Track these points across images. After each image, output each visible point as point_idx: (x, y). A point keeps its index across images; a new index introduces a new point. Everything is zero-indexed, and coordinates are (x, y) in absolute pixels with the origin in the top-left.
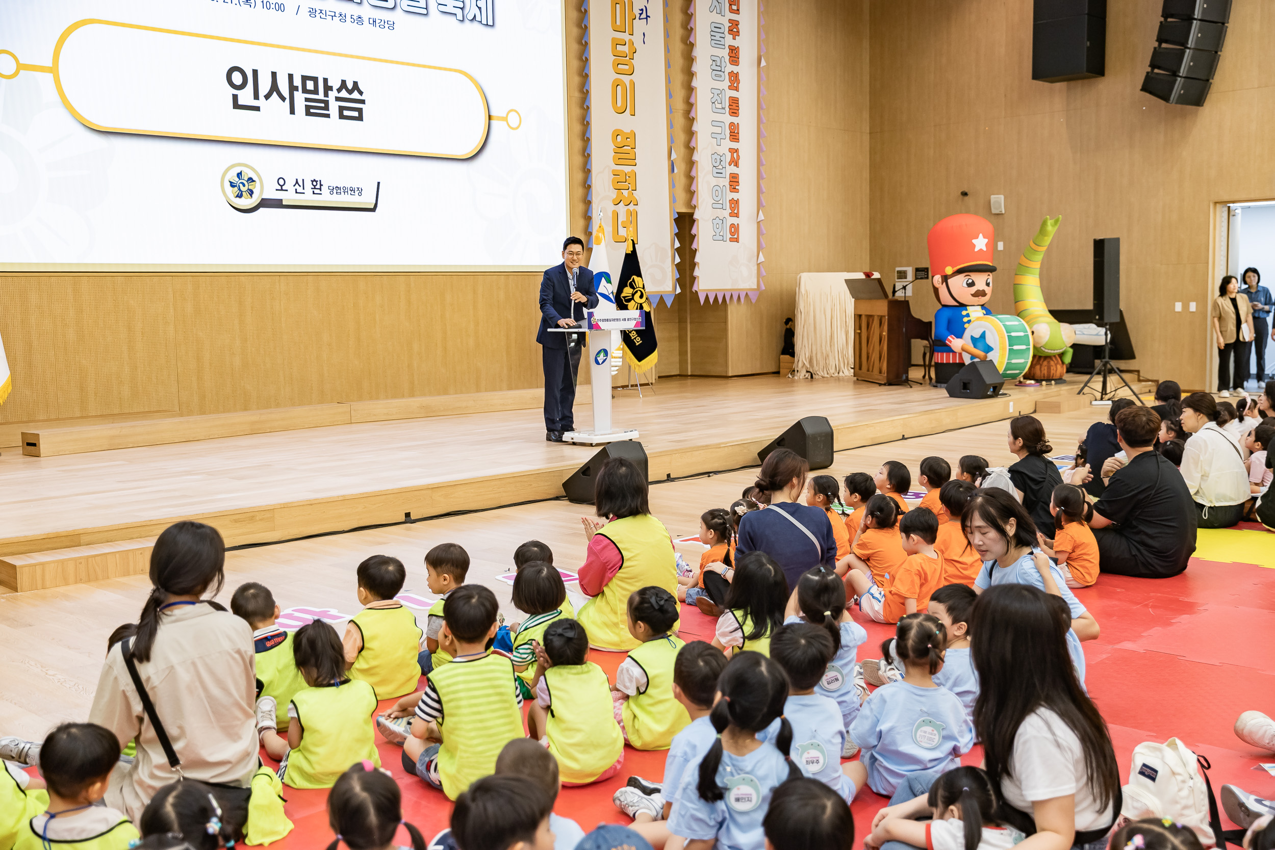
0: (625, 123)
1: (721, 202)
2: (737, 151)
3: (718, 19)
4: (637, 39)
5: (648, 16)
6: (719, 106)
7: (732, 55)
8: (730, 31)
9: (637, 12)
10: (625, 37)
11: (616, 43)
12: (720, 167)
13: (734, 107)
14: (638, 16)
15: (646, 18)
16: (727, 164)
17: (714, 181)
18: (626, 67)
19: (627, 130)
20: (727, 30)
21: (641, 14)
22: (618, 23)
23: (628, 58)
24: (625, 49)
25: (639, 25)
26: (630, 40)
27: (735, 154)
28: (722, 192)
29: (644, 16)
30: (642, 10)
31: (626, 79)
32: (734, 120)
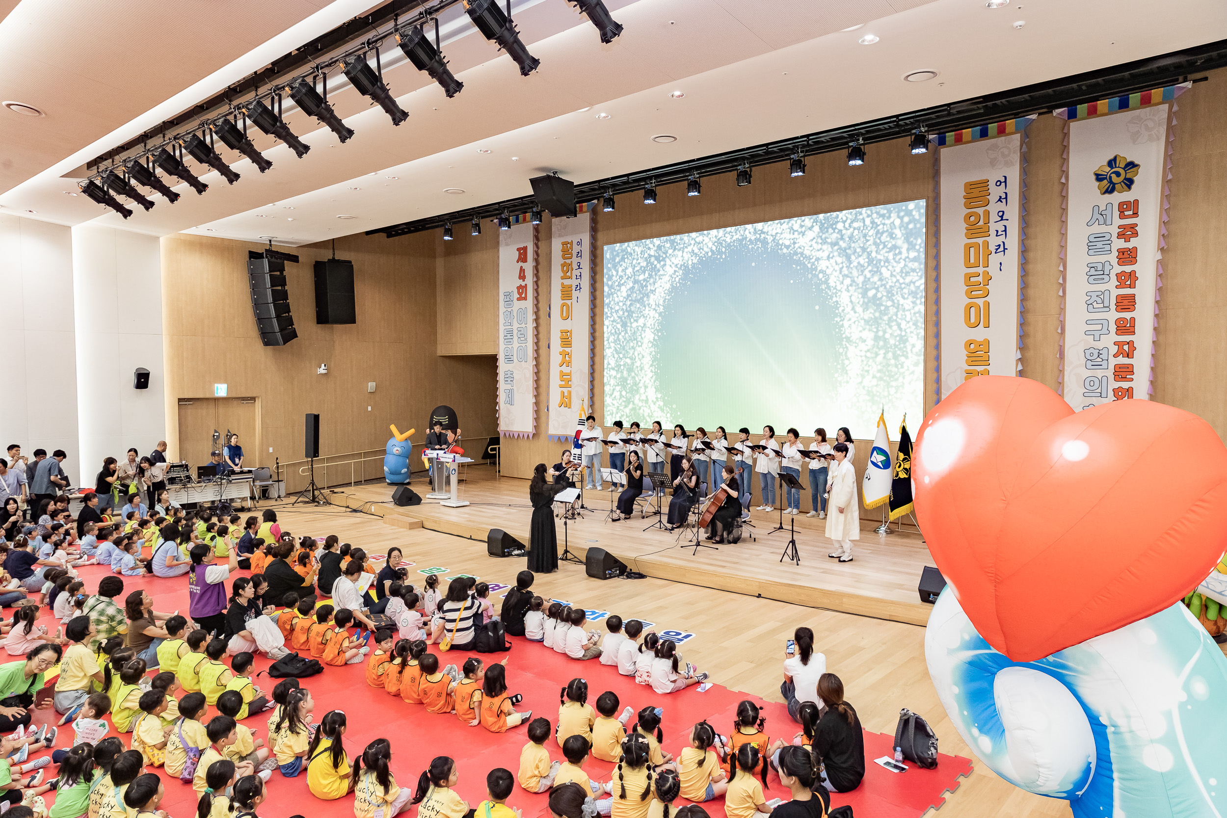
0: (979, 334)
1: (1099, 390)
2: (1130, 343)
3: (1103, 229)
4: (993, 269)
5: (1005, 249)
6: (1102, 305)
7: (1121, 256)
8: (1120, 236)
9: (992, 248)
10: (980, 270)
11: (968, 277)
12: (1099, 359)
13: (1126, 303)
14: (994, 251)
15: (1004, 251)
16: (1111, 358)
17: (1089, 373)
18: (981, 292)
19: (980, 339)
20: (1115, 235)
21: (997, 249)
22: (972, 261)
23: (982, 285)
24: (980, 279)
25: (994, 259)
26: (984, 272)
27: (1126, 347)
28: (1101, 382)
29: (1002, 249)
30: (999, 245)
31: (980, 302)
32: (1127, 315)
